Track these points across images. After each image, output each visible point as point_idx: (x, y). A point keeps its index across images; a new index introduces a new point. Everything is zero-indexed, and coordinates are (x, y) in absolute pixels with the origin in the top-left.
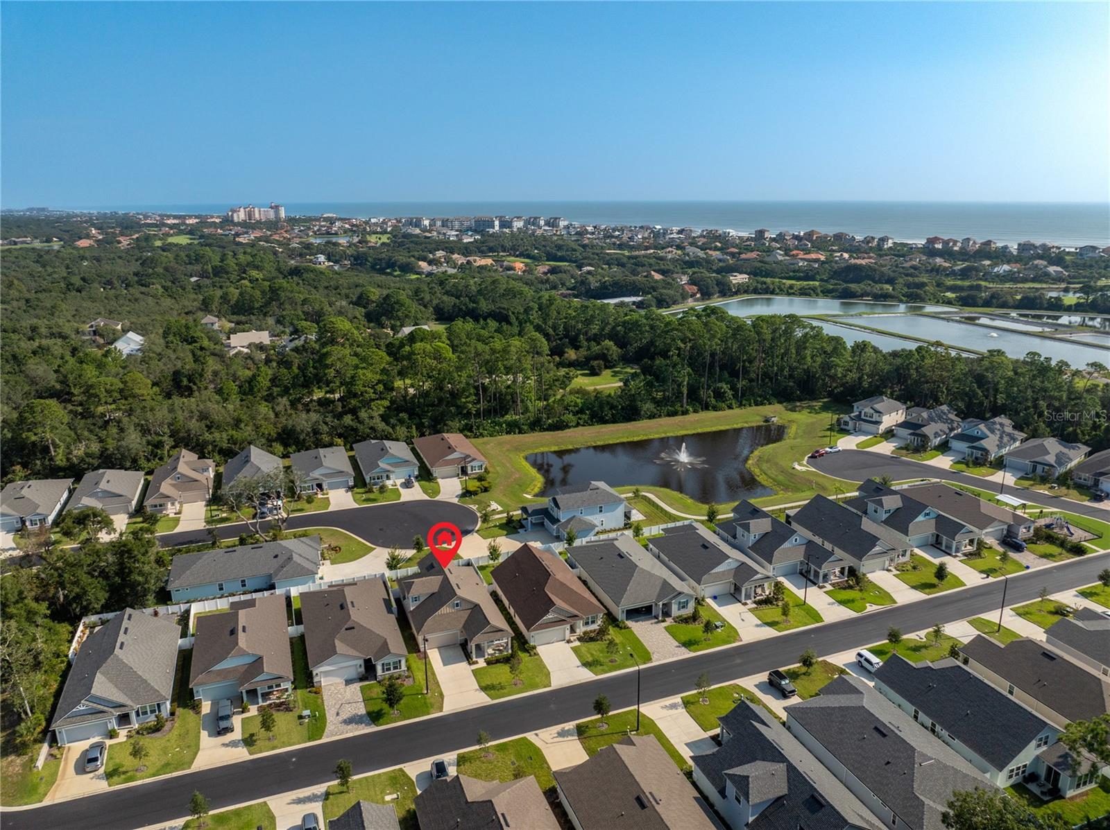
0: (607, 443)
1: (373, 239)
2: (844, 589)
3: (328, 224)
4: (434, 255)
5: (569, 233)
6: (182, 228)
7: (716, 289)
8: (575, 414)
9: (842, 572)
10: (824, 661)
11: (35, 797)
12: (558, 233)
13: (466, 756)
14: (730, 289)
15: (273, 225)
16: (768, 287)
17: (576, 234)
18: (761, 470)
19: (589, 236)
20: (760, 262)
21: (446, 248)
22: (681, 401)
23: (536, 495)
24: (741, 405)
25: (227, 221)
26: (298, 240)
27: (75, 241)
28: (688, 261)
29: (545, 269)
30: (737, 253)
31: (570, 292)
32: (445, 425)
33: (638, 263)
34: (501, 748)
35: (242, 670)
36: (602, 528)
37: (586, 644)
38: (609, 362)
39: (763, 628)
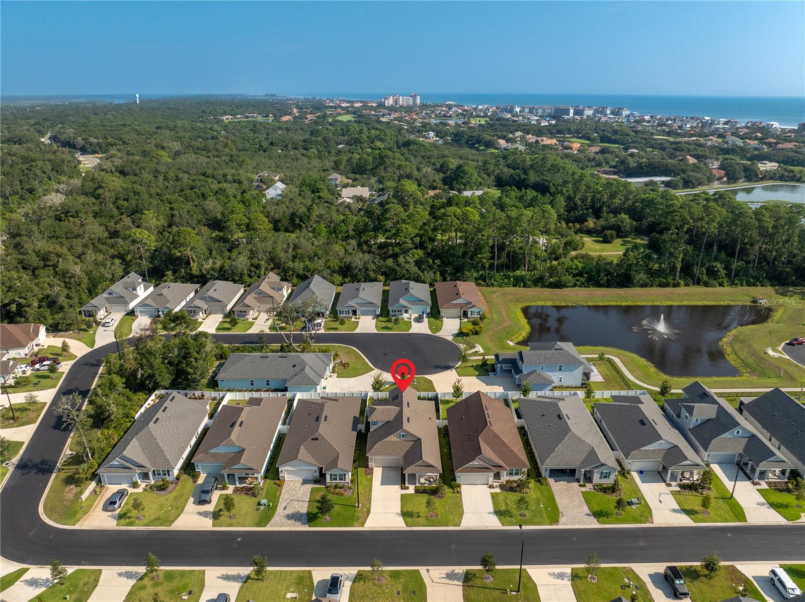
0: (596, 304)
1: (473, 122)
2: (781, 491)
3: (447, 110)
4: (514, 135)
5: (628, 121)
6: (350, 109)
7: (743, 174)
8: (575, 276)
9: (783, 472)
10: (733, 566)
11: (72, 521)
12: (620, 120)
13: (364, 574)
14: (757, 176)
15: (409, 109)
16: (794, 176)
17: (635, 122)
18: (733, 349)
19: (645, 124)
20: (795, 152)
21: (524, 130)
22: (675, 275)
23: (518, 343)
24: (732, 284)
25: (381, 105)
26: (420, 120)
27: (281, 117)
28: (724, 149)
29: (597, 149)
30: (774, 143)
31: (612, 169)
32: (463, 274)
33: (678, 148)
34: (395, 575)
35: (229, 456)
36: (561, 384)
37: (505, 493)
38: (622, 232)
39: (679, 515)
